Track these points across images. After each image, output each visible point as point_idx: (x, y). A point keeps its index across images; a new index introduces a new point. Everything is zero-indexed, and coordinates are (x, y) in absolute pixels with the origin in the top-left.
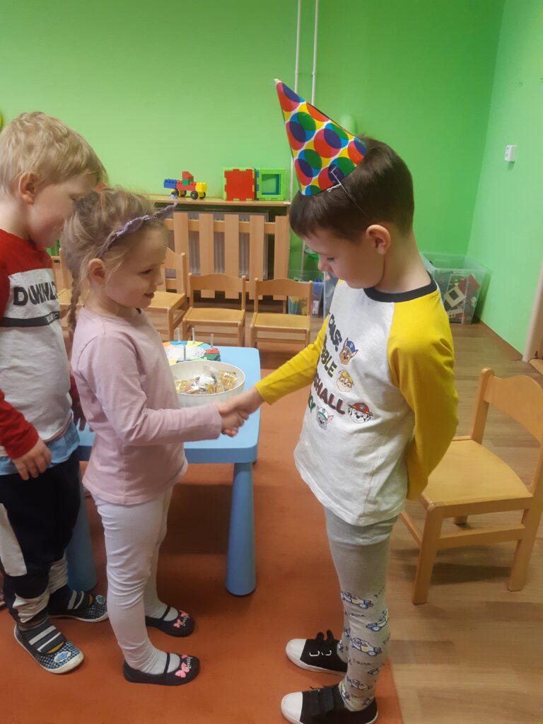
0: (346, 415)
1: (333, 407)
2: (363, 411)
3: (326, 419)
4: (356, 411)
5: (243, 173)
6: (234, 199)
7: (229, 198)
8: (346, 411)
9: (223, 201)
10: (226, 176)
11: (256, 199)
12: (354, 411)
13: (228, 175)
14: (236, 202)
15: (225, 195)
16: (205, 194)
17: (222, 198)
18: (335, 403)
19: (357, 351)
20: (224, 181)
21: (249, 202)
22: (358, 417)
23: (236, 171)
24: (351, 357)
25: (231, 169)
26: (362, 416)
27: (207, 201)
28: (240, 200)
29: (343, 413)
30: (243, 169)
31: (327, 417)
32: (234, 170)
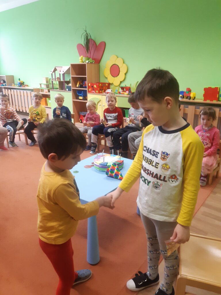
0: (168, 182)
1: (161, 180)
2: (174, 179)
3: (159, 185)
4: (171, 179)
5: (213, 89)
6: (207, 100)
7: (205, 100)
8: (168, 180)
9: (202, 101)
10: (204, 90)
11: (218, 100)
12: (170, 180)
13: (205, 89)
14: (208, 101)
15: (203, 98)
16: (195, 97)
17: (202, 99)
18: (162, 178)
19: (169, 154)
20: (203, 92)
21: (215, 102)
22: (173, 181)
23: (210, 88)
24: (168, 157)
25: (207, 87)
26: (174, 181)
27: (196, 101)
28: (211, 101)
29: (166, 181)
30: (213, 87)
31: (160, 185)
32: (209, 88)
